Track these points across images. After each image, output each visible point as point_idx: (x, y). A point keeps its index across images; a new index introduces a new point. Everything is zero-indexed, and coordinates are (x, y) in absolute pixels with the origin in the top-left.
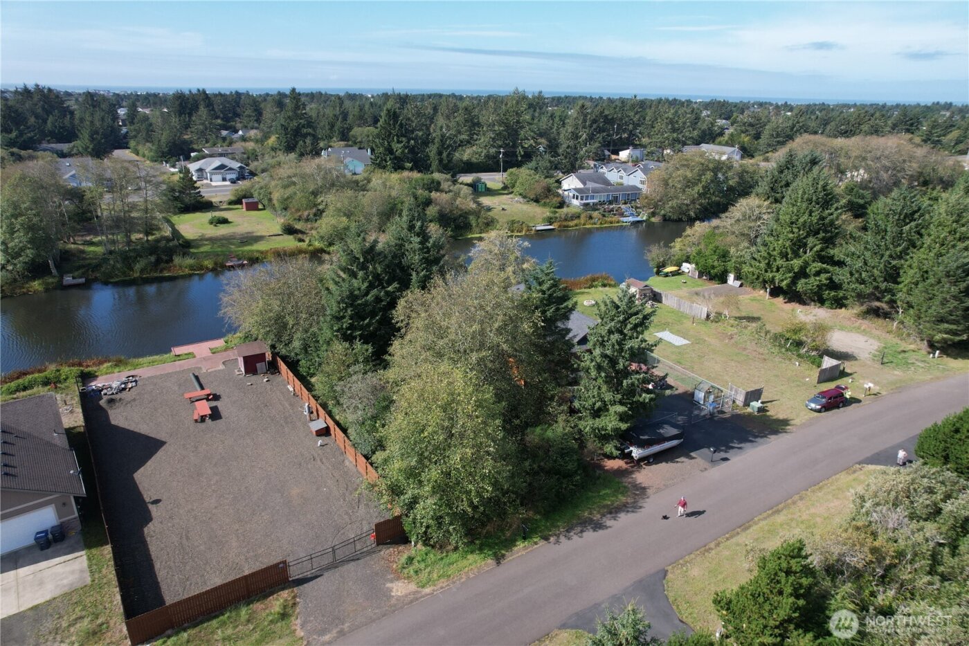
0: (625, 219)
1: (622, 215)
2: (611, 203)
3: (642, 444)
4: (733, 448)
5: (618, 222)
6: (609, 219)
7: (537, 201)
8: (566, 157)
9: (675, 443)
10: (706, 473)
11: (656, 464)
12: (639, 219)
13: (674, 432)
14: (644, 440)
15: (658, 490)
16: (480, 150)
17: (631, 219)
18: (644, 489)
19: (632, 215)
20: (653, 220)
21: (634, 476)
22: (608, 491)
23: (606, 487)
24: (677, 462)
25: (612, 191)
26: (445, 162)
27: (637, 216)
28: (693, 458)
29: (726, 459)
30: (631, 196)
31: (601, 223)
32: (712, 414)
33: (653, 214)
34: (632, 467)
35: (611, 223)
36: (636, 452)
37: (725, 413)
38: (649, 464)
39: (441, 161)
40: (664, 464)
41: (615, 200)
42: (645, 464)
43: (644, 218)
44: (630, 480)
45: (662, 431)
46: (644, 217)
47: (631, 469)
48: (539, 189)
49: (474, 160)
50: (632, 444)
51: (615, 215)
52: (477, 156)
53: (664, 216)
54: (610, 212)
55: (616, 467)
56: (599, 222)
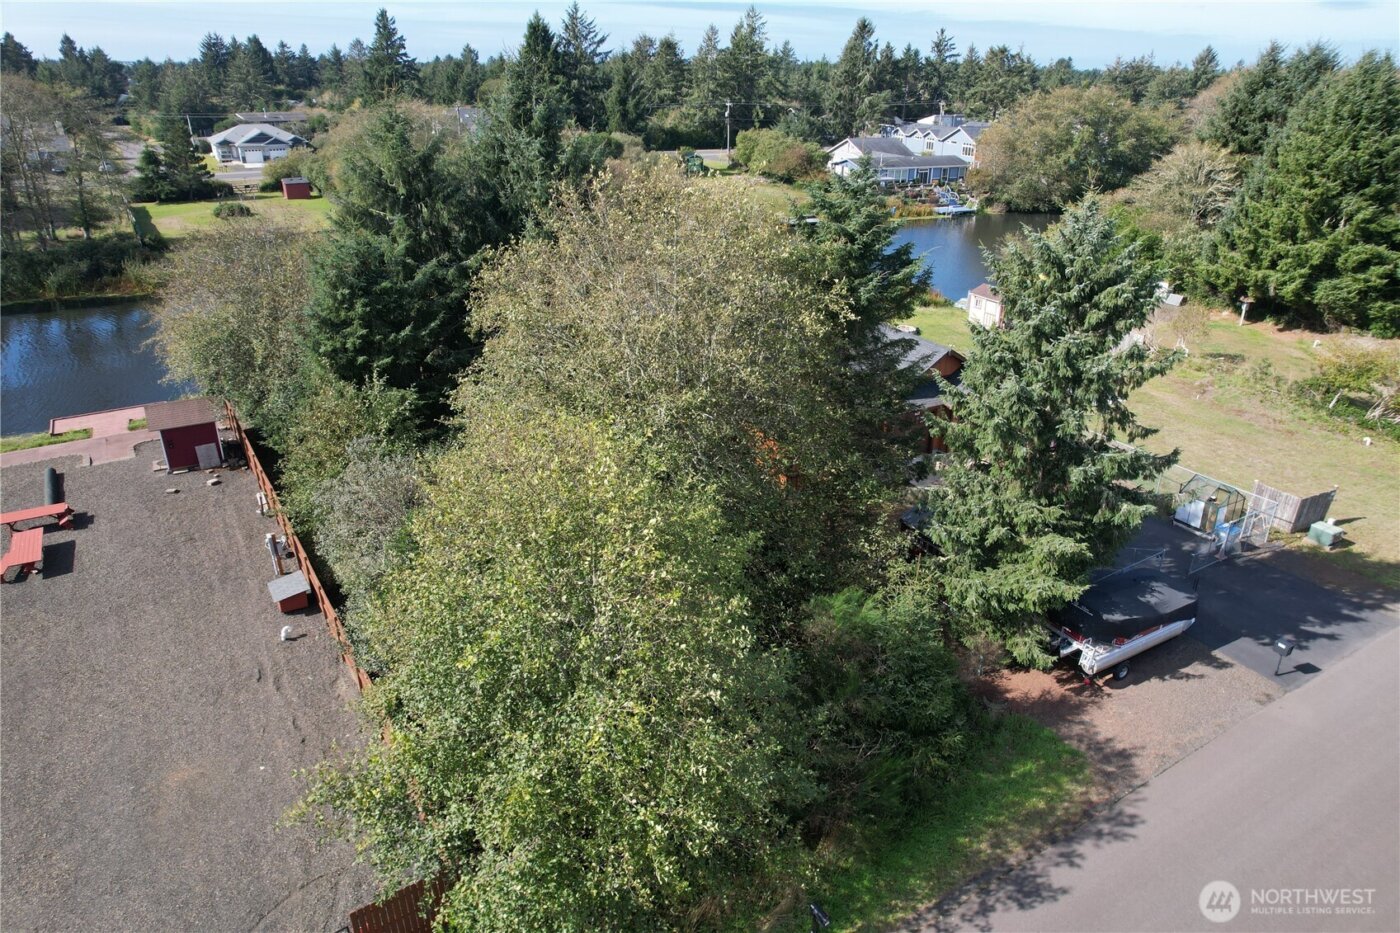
0: (942, 210)
1: (936, 202)
2: (916, 183)
3: (1106, 635)
4: (1315, 636)
5: (930, 213)
6: (915, 209)
7: (788, 180)
8: (836, 115)
9: (1178, 627)
10: (1272, 709)
11: (1136, 682)
12: (965, 208)
13: (1180, 599)
14: (1114, 624)
15: (1165, 764)
16: (692, 111)
17: (951, 209)
18: (1124, 755)
19: (953, 203)
20: (989, 211)
21: (1086, 718)
22: (1030, 766)
23: (1024, 755)
24: (1188, 676)
25: (917, 164)
26: (632, 116)
27: (962, 205)
28: (1223, 665)
29: (1308, 669)
30: (951, 172)
31: (901, 215)
32: (1229, 552)
33: (989, 202)
34: (1078, 692)
35: (919, 214)
36: (1092, 656)
37: (1256, 548)
38: (1117, 682)
39: (624, 115)
40: (1154, 682)
41: (923, 178)
42: (1107, 683)
43: (975, 208)
44: (1077, 729)
45: (1151, 599)
46: (973, 204)
47: (1076, 699)
48: (793, 161)
49: (682, 128)
50: (1077, 634)
51: (924, 202)
52: (688, 122)
53: (1008, 203)
54: (915, 197)
55: (1035, 694)
56: (898, 213)
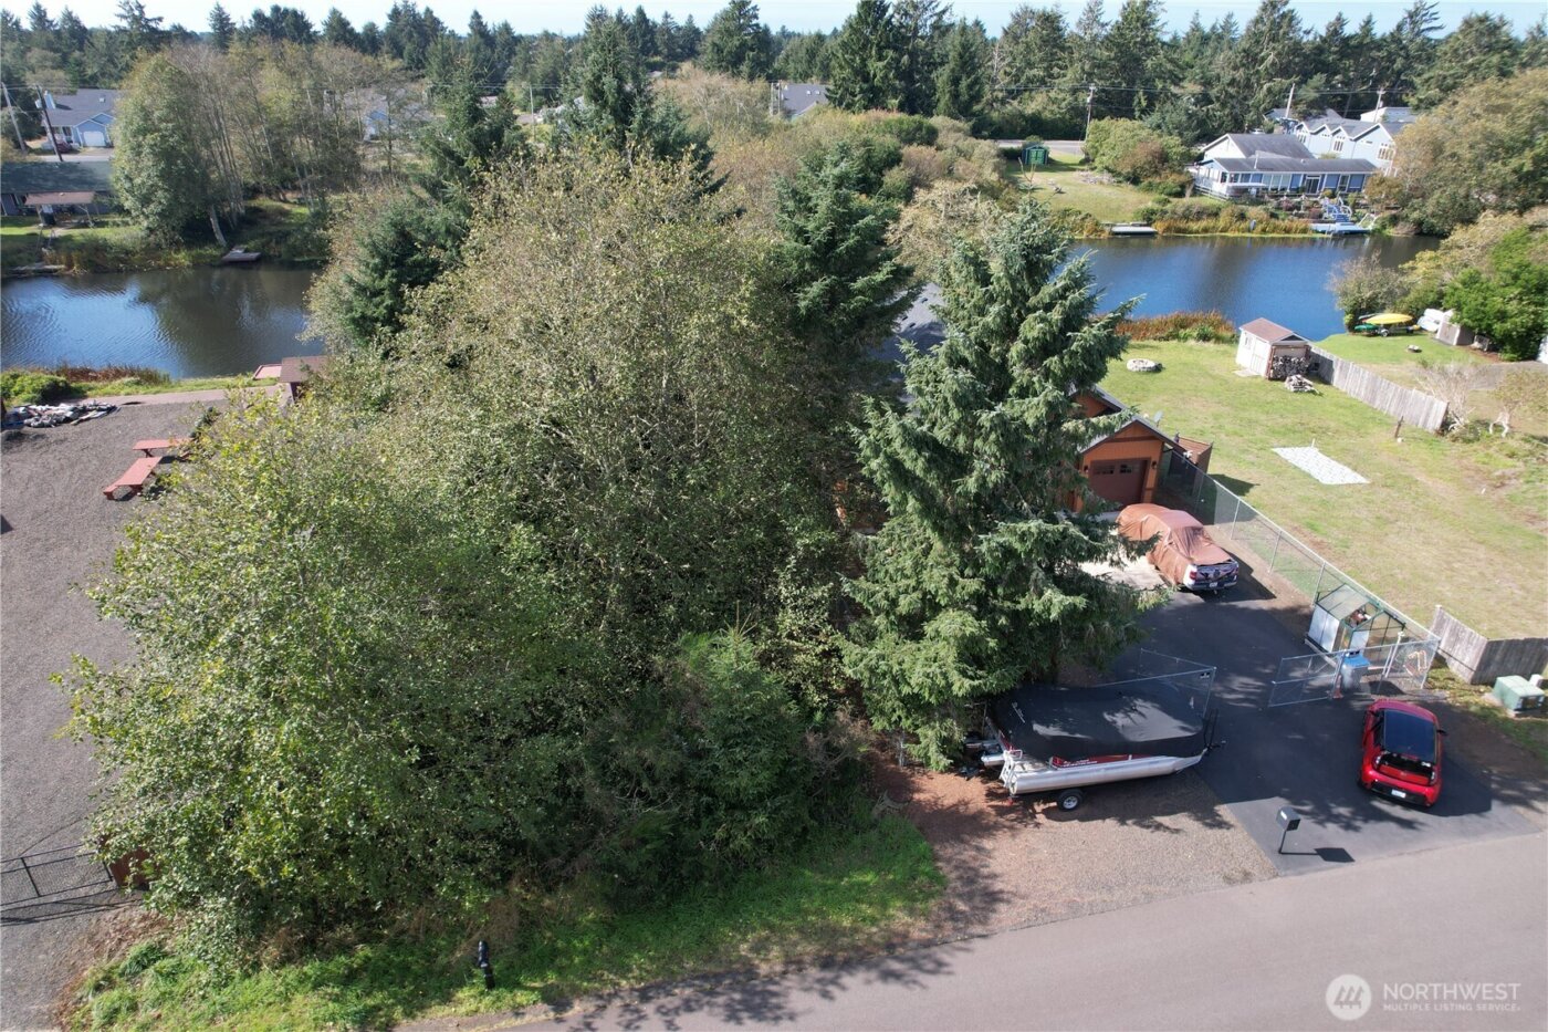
0: (1321, 227)
1: (1319, 218)
2: (1297, 192)
3: (1040, 752)
4: (1382, 817)
5: (1304, 231)
6: (1286, 223)
7: (1134, 180)
10: (1240, 892)
11: (1082, 819)
12: (1358, 227)
13: (1170, 728)
14: (1043, 738)
15: (1042, 916)
17: (1337, 227)
18: (993, 898)
19: (1343, 219)
20: (1391, 232)
21: (987, 844)
24: (1159, 826)
25: (1305, 169)
26: (964, 98)
27: (1354, 222)
29: (1336, 855)
30: (1350, 181)
31: (1264, 231)
33: (1394, 220)
34: (1001, 811)
35: (1287, 231)
38: (1059, 814)
39: (955, 96)
40: (1110, 823)
41: (1312, 187)
42: (1046, 812)
43: (1370, 228)
44: (968, 854)
46: (1370, 223)
47: (993, 818)
48: (1141, 156)
51: (1301, 216)
52: (1055, 107)
53: (1419, 223)
54: (1291, 209)
56: (1260, 227)
